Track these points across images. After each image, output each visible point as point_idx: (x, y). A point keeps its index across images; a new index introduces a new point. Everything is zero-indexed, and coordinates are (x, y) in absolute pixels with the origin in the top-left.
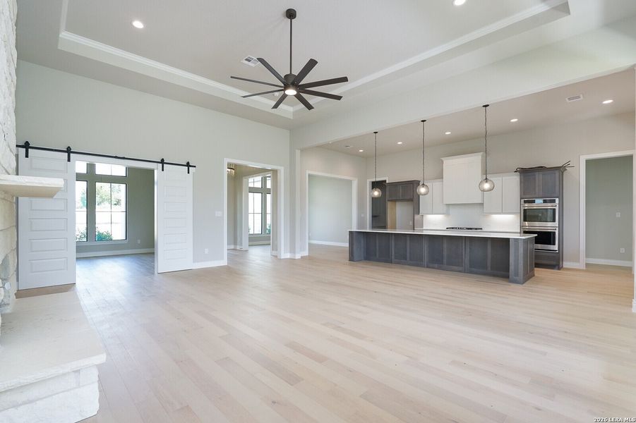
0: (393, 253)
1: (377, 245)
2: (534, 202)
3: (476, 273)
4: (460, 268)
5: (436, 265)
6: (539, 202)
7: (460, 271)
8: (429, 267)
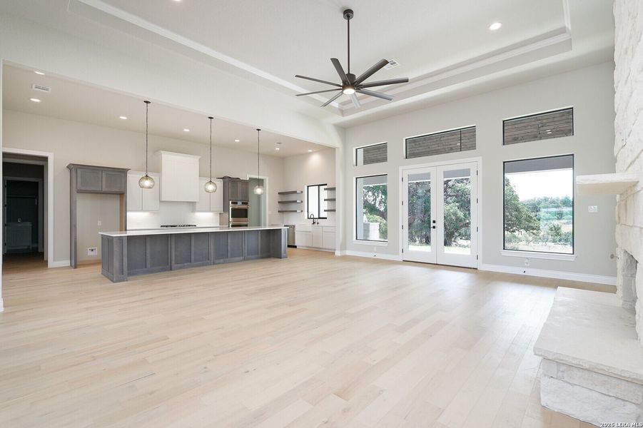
0: (173, 258)
1: (148, 251)
2: (237, 203)
3: (252, 259)
4: (241, 258)
5: (222, 260)
6: (240, 203)
7: (241, 261)
8: (216, 264)
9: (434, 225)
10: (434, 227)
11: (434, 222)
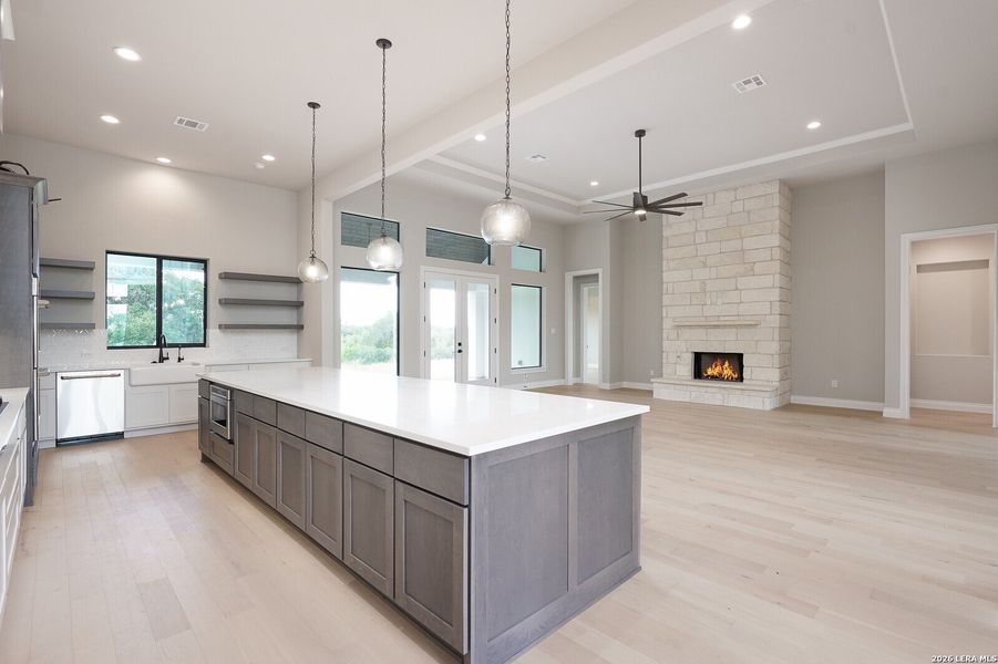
9: (460, 348)
10: (460, 351)
11: (460, 344)
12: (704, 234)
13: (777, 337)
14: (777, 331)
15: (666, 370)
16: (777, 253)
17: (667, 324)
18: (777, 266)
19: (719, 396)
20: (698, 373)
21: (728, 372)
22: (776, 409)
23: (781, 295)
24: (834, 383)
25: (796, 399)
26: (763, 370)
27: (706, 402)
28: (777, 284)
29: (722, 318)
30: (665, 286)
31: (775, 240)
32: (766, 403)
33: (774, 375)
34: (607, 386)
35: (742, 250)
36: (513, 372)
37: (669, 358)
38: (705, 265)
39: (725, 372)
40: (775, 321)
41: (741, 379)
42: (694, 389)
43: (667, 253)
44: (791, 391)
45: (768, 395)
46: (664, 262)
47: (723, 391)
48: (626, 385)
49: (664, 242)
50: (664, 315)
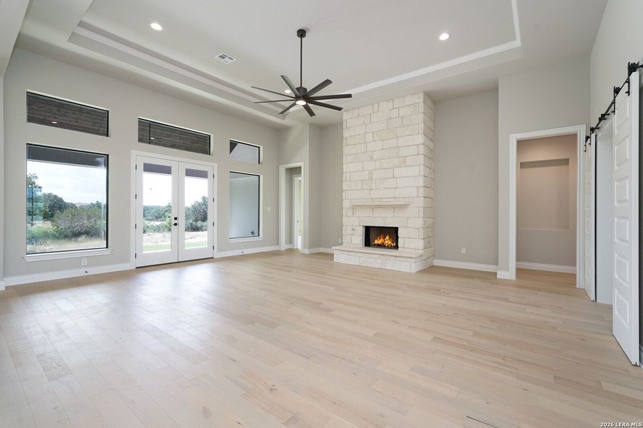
9: (176, 222)
10: (176, 224)
11: (176, 219)
12: (371, 134)
13: (421, 215)
14: (422, 209)
15: (346, 239)
16: (422, 149)
17: (346, 204)
18: (421, 159)
19: (379, 261)
20: (368, 243)
21: (388, 241)
22: (420, 272)
23: (424, 182)
24: (464, 251)
25: (437, 262)
26: (411, 240)
27: (370, 266)
28: (422, 173)
29: (384, 200)
30: (344, 175)
31: (420, 139)
32: (411, 267)
33: (420, 244)
34: (307, 251)
35: (398, 147)
36: (231, 241)
37: (347, 231)
38: (372, 159)
39: (386, 242)
40: (420, 202)
41: (396, 247)
42: (362, 255)
43: (346, 150)
44: (434, 256)
45: (413, 260)
46: (344, 157)
47: (382, 257)
48: (322, 250)
49: (344, 141)
50: (344, 197)
